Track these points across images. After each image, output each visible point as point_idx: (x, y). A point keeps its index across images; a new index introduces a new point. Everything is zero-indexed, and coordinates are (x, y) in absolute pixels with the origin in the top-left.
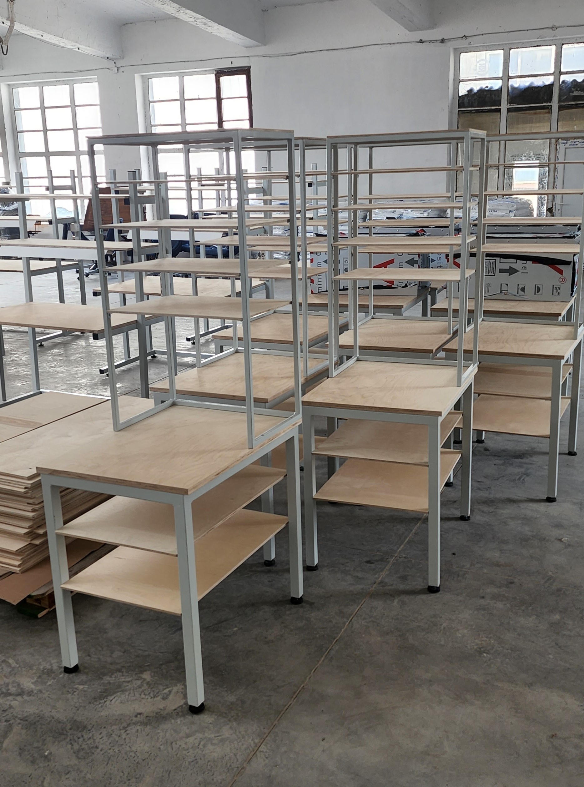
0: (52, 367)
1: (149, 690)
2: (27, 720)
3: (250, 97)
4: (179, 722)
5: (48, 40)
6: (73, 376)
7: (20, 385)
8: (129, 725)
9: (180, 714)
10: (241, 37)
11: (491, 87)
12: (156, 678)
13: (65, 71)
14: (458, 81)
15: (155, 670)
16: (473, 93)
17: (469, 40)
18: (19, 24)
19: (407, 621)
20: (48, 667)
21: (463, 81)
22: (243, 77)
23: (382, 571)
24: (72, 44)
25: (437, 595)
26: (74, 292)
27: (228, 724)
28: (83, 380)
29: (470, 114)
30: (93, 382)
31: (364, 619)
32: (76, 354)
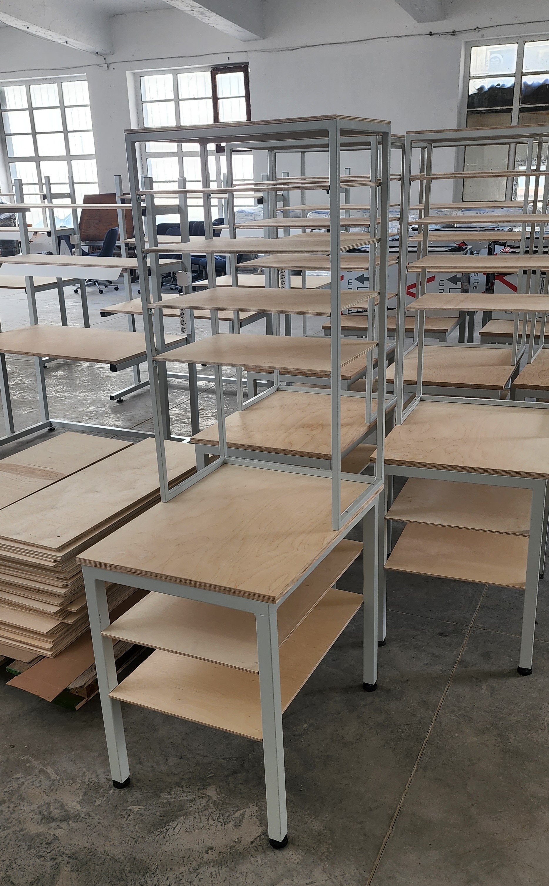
0: (58, 392)
1: (218, 812)
2: (76, 859)
3: (247, 96)
4: (260, 862)
5: (34, 33)
6: (81, 403)
7: (26, 412)
8: (200, 865)
9: (260, 849)
10: (240, 28)
11: (503, 85)
12: (223, 795)
13: (53, 68)
14: (468, 78)
15: (221, 784)
16: (483, 92)
17: (482, 32)
18: (3, 14)
19: (502, 714)
20: (95, 779)
21: (474, 78)
22: (241, 74)
23: (460, 645)
24: (59, 37)
25: (529, 678)
26: (72, 307)
27: (319, 865)
28: (94, 408)
29: (479, 115)
30: (104, 409)
31: (453, 712)
32: (82, 377)
